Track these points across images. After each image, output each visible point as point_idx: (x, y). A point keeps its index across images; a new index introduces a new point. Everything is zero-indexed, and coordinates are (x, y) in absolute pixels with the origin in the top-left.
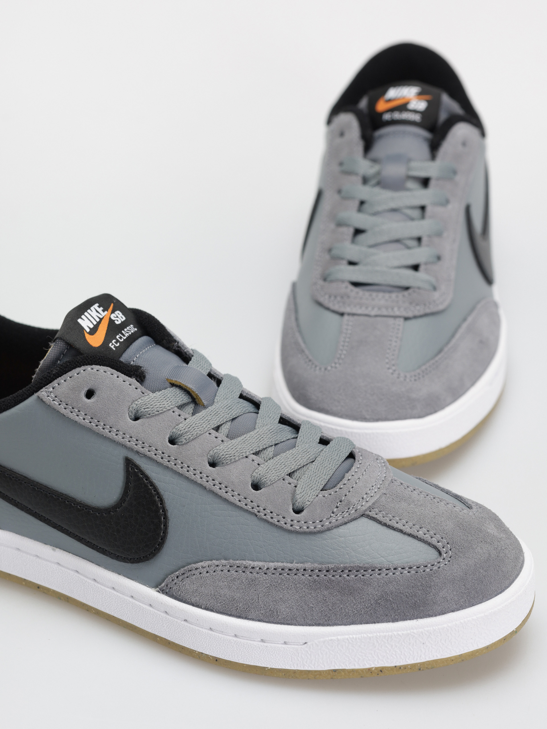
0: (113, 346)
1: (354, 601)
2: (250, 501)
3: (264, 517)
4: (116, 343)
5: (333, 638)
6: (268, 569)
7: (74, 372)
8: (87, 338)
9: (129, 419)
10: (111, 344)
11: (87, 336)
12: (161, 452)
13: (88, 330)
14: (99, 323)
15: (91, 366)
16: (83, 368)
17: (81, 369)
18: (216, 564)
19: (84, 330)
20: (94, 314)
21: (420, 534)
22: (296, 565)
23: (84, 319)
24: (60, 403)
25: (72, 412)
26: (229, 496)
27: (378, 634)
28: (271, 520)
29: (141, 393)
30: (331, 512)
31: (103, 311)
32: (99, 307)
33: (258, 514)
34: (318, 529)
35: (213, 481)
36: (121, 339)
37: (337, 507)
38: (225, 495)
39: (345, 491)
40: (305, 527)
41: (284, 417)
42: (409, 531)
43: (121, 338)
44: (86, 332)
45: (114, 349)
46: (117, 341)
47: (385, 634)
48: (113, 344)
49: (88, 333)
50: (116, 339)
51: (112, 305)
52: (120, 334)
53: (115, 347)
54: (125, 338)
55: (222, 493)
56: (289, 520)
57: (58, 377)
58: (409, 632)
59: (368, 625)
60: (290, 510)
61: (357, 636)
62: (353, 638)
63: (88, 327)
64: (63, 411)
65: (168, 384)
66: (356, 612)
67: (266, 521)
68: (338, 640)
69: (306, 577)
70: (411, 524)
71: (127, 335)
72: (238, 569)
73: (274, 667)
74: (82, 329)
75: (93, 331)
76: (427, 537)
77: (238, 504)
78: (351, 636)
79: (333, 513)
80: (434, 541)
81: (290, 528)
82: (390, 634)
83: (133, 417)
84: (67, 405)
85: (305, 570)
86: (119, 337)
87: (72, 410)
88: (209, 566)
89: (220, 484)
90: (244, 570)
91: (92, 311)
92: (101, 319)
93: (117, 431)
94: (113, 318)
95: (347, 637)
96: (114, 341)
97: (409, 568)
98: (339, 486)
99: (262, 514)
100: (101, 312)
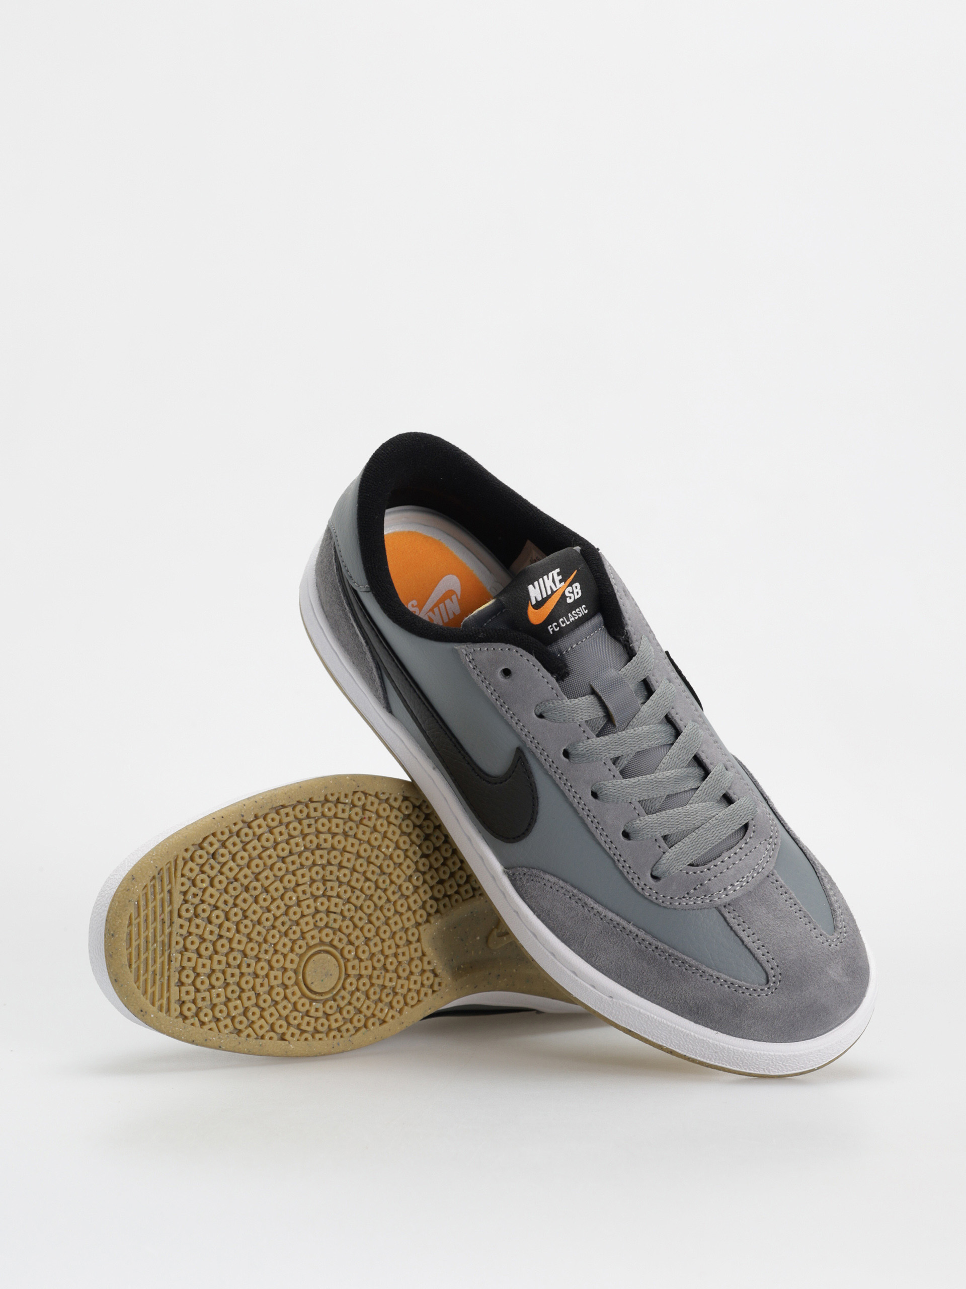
0: (552, 629)
1: (667, 988)
2: (614, 846)
3: (621, 868)
4: (556, 627)
5: (636, 1008)
6: (605, 916)
7: (499, 647)
8: (528, 611)
9: (534, 714)
10: (550, 626)
11: (530, 609)
12: (551, 760)
13: (534, 602)
14: (549, 597)
15: (517, 648)
16: (508, 646)
17: (507, 647)
18: (562, 885)
20: (549, 583)
21: (759, 953)
22: (631, 927)
23: (536, 587)
24: (475, 667)
25: (483, 682)
26: (597, 833)
27: (677, 1027)
28: (626, 874)
29: (555, 695)
30: (686, 892)
31: (561, 581)
32: (558, 574)
33: (617, 862)
34: (665, 905)
35: (588, 812)
36: (563, 624)
37: (695, 889)
38: (593, 830)
39: (710, 874)
40: (654, 898)
41: (698, 756)
42: (750, 945)
43: (563, 622)
44: (531, 604)
45: (551, 633)
46: (558, 625)
47: (683, 1029)
48: (552, 627)
49: (533, 606)
50: (557, 621)
51: (577, 569)
52: (564, 618)
53: (553, 631)
54: (568, 623)
55: (592, 827)
56: (643, 883)
57: (483, 642)
58: (705, 1039)
59: (672, 1013)
60: (647, 874)
61: (658, 1018)
62: (654, 1018)
63: (535, 598)
64: (475, 677)
65: (589, 690)
66: (665, 998)
67: (621, 873)
68: (640, 1012)
69: (635, 943)
70: (756, 937)
71: (571, 620)
72: (579, 901)
73: (578, 998)
74: (528, 598)
75: (539, 605)
76: (763, 959)
77: (603, 844)
78: (652, 1015)
79: (688, 894)
80: (768, 966)
81: (640, 890)
82: (688, 1032)
83: (538, 714)
84: (481, 672)
85: (637, 935)
86: (562, 621)
87: (484, 680)
88: (554, 883)
89: (594, 817)
90: (584, 905)
91: (548, 579)
92: (553, 592)
93: (518, 720)
94: (567, 594)
95: (648, 1014)
96: (554, 624)
97: (731, 983)
98: (707, 866)
99: (620, 865)
100: (557, 582)
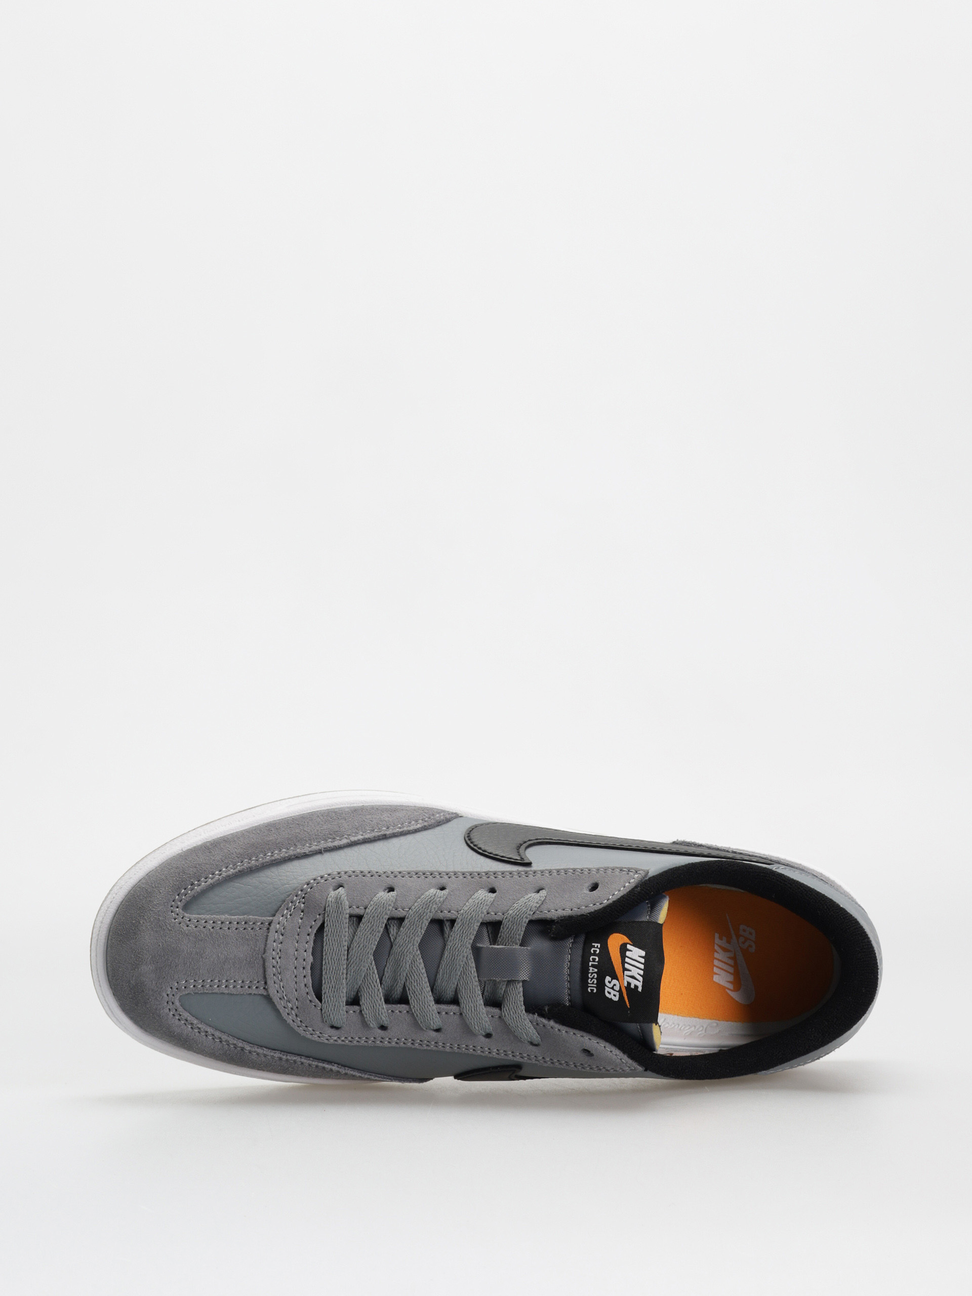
0: (596, 946)
4: (595, 951)
8: (625, 937)
10: (599, 947)
11: (626, 940)
13: (629, 947)
19: (632, 944)
20: (635, 972)
23: (640, 958)
31: (629, 984)
32: (636, 987)
36: (592, 959)
41: (406, 1003)
43: (594, 960)
44: (629, 944)
45: (593, 944)
46: (595, 954)
48: (597, 947)
49: (627, 944)
50: (598, 955)
51: (629, 1007)
52: (597, 963)
53: (594, 947)
54: (590, 964)
63: (631, 951)
71: (591, 969)
74: (636, 945)
75: (623, 949)
86: (596, 960)
91: (638, 974)
92: (625, 969)
94: (615, 982)
96: (598, 951)
100: (630, 980)
